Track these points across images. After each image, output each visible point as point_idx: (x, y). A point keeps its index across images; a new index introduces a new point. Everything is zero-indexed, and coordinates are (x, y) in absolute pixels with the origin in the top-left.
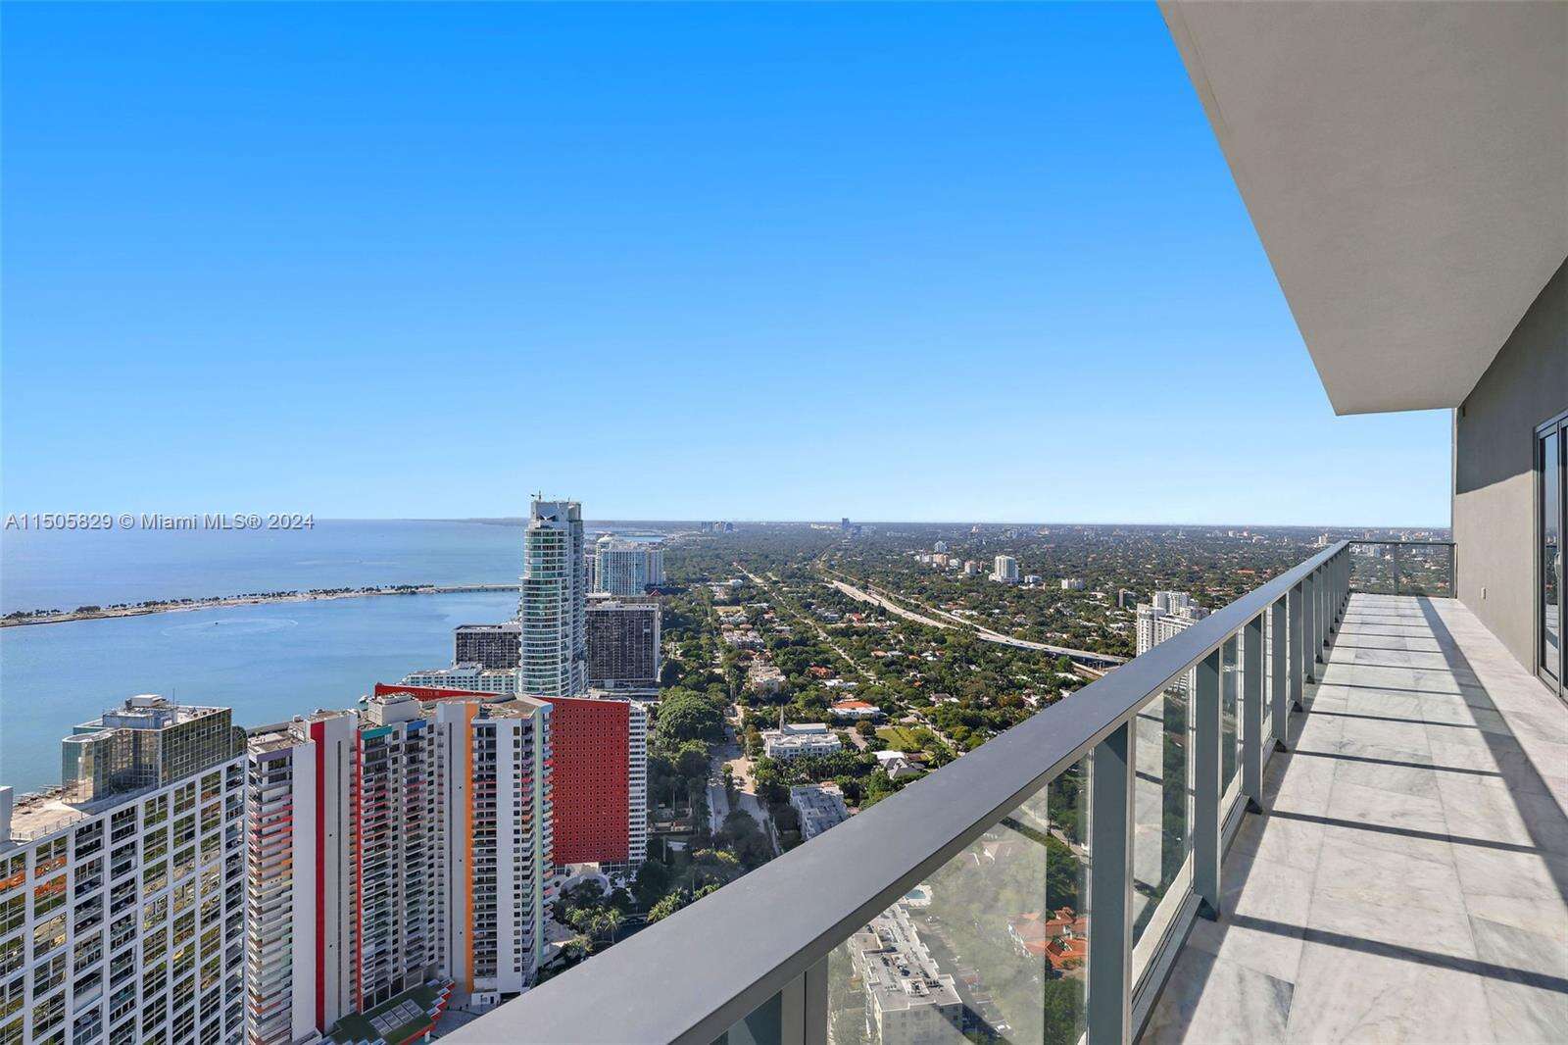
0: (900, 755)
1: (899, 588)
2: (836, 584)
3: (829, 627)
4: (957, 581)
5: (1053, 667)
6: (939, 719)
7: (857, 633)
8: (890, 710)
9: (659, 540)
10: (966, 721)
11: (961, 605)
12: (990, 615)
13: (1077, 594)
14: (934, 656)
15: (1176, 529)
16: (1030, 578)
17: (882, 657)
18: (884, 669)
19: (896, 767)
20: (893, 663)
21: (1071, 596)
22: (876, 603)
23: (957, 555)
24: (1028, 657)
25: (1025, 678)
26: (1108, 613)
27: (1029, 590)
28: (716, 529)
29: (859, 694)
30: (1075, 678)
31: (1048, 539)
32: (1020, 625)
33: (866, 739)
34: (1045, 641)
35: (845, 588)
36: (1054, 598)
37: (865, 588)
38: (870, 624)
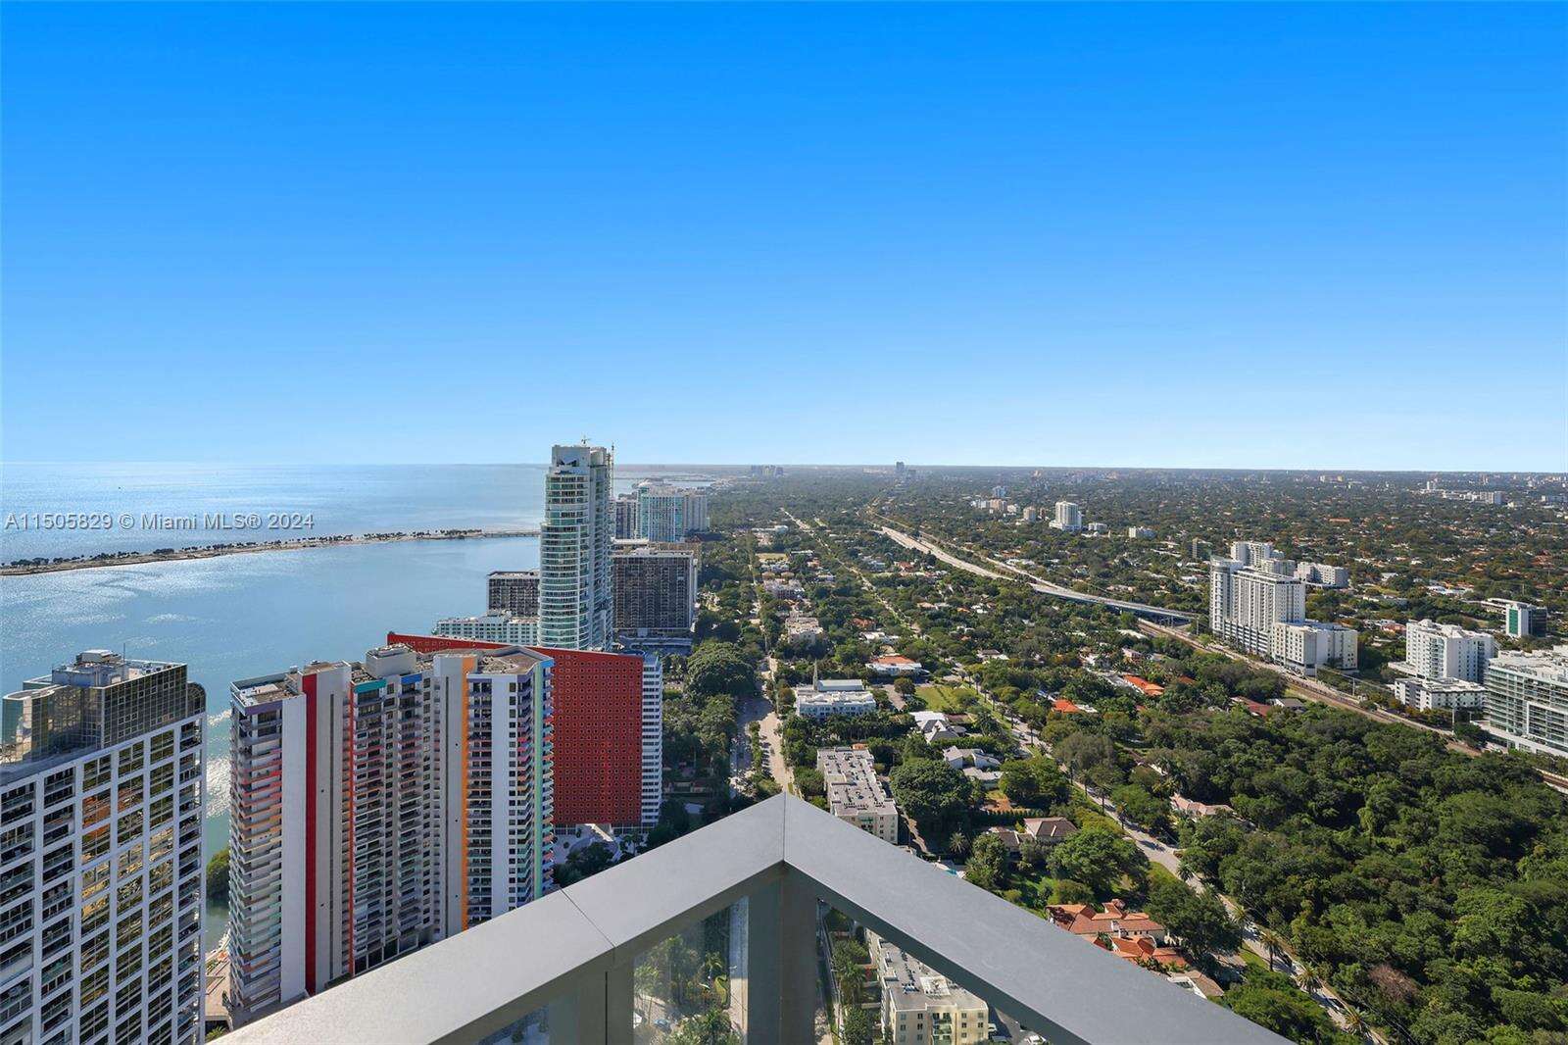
0: (941, 716)
1: (952, 535)
2: (885, 530)
3: (874, 576)
4: (1014, 528)
5: (1115, 623)
6: (985, 677)
7: (903, 583)
8: (932, 667)
9: (708, 485)
10: (1014, 681)
11: (1017, 554)
12: (1048, 565)
13: (1146, 543)
14: (985, 608)
15: (1260, 474)
16: (1096, 525)
17: (929, 609)
18: (929, 621)
19: (934, 730)
20: (938, 615)
21: (1138, 546)
22: (926, 551)
23: (1016, 500)
24: (1087, 611)
25: (1083, 634)
26: (1180, 565)
27: (1093, 538)
28: (766, 473)
29: (900, 648)
30: (1139, 636)
31: (1115, 484)
32: (1081, 576)
33: (904, 698)
34: (1108, 595)
35: (894, 535)
36: (1120, 547)
37: (915, 535)
38: (918, 574)
